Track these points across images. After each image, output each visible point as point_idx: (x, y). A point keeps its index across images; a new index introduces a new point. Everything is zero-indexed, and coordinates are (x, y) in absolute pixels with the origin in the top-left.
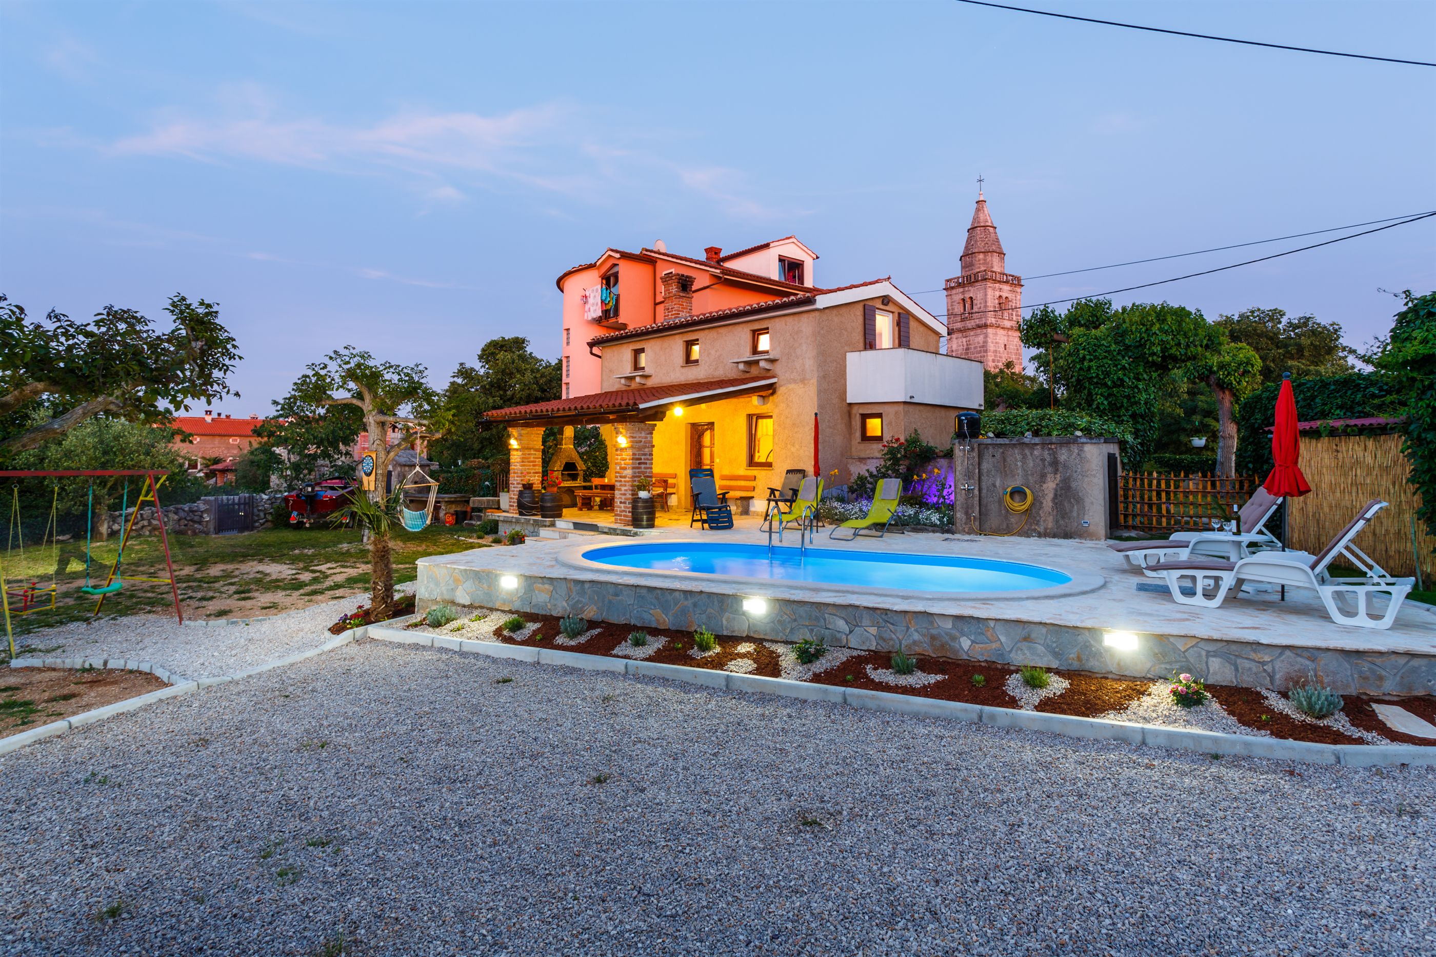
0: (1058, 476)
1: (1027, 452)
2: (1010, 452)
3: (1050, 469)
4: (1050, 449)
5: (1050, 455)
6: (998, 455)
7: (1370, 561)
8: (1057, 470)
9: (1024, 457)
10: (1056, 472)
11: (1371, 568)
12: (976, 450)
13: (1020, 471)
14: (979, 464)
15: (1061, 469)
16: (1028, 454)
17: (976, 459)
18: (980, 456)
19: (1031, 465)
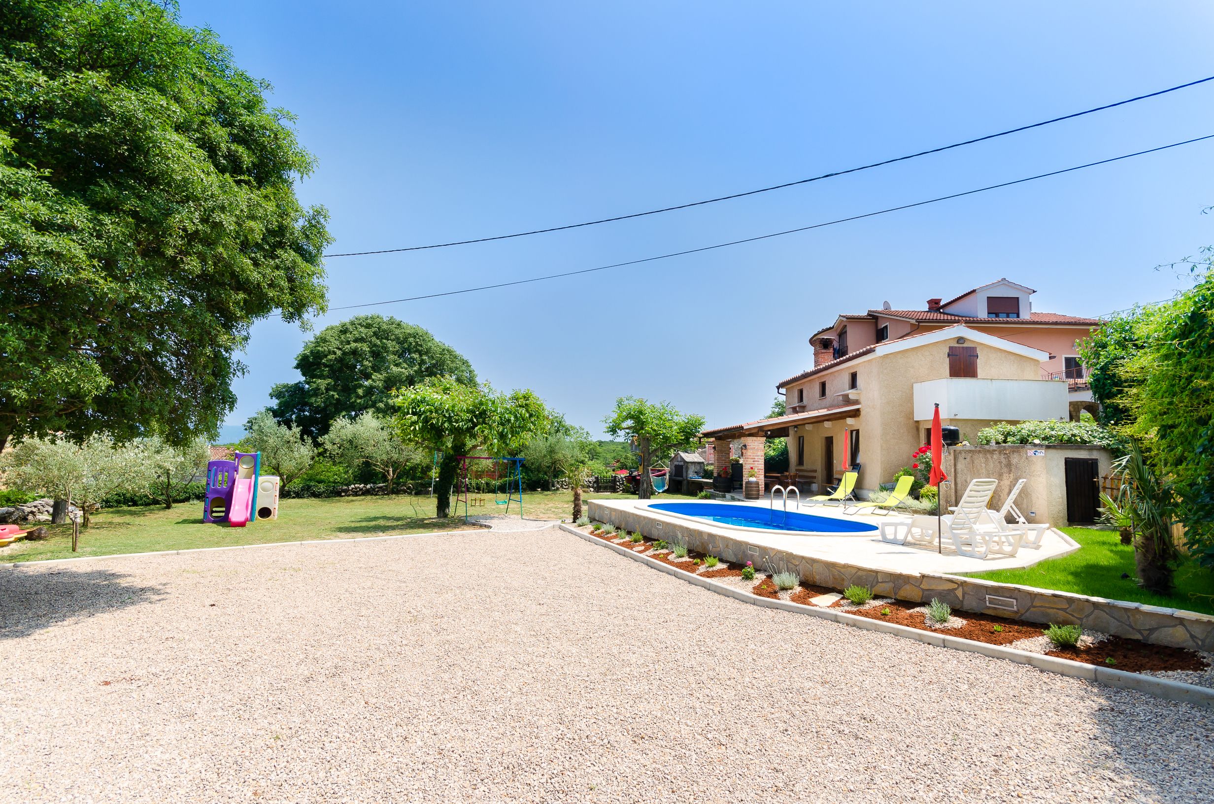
0: (1011, 475)
1: (989, 456)
2: (976, 456)
3: (1005, 470)
4: (1005, 454)
5: (1005, 458)
6: (968, 459)
7: (1020, 514)
8: (1011, 470)
9: (987, 459)
10: (1010, 472)
11: (1019, 517)
12: (952, 454)
13: (984, 471)
14: (955, 465)
15: (1013, 470)
16: (989, 457)
17: (953, 461)
18: (955, 459)
19: (992, 466)
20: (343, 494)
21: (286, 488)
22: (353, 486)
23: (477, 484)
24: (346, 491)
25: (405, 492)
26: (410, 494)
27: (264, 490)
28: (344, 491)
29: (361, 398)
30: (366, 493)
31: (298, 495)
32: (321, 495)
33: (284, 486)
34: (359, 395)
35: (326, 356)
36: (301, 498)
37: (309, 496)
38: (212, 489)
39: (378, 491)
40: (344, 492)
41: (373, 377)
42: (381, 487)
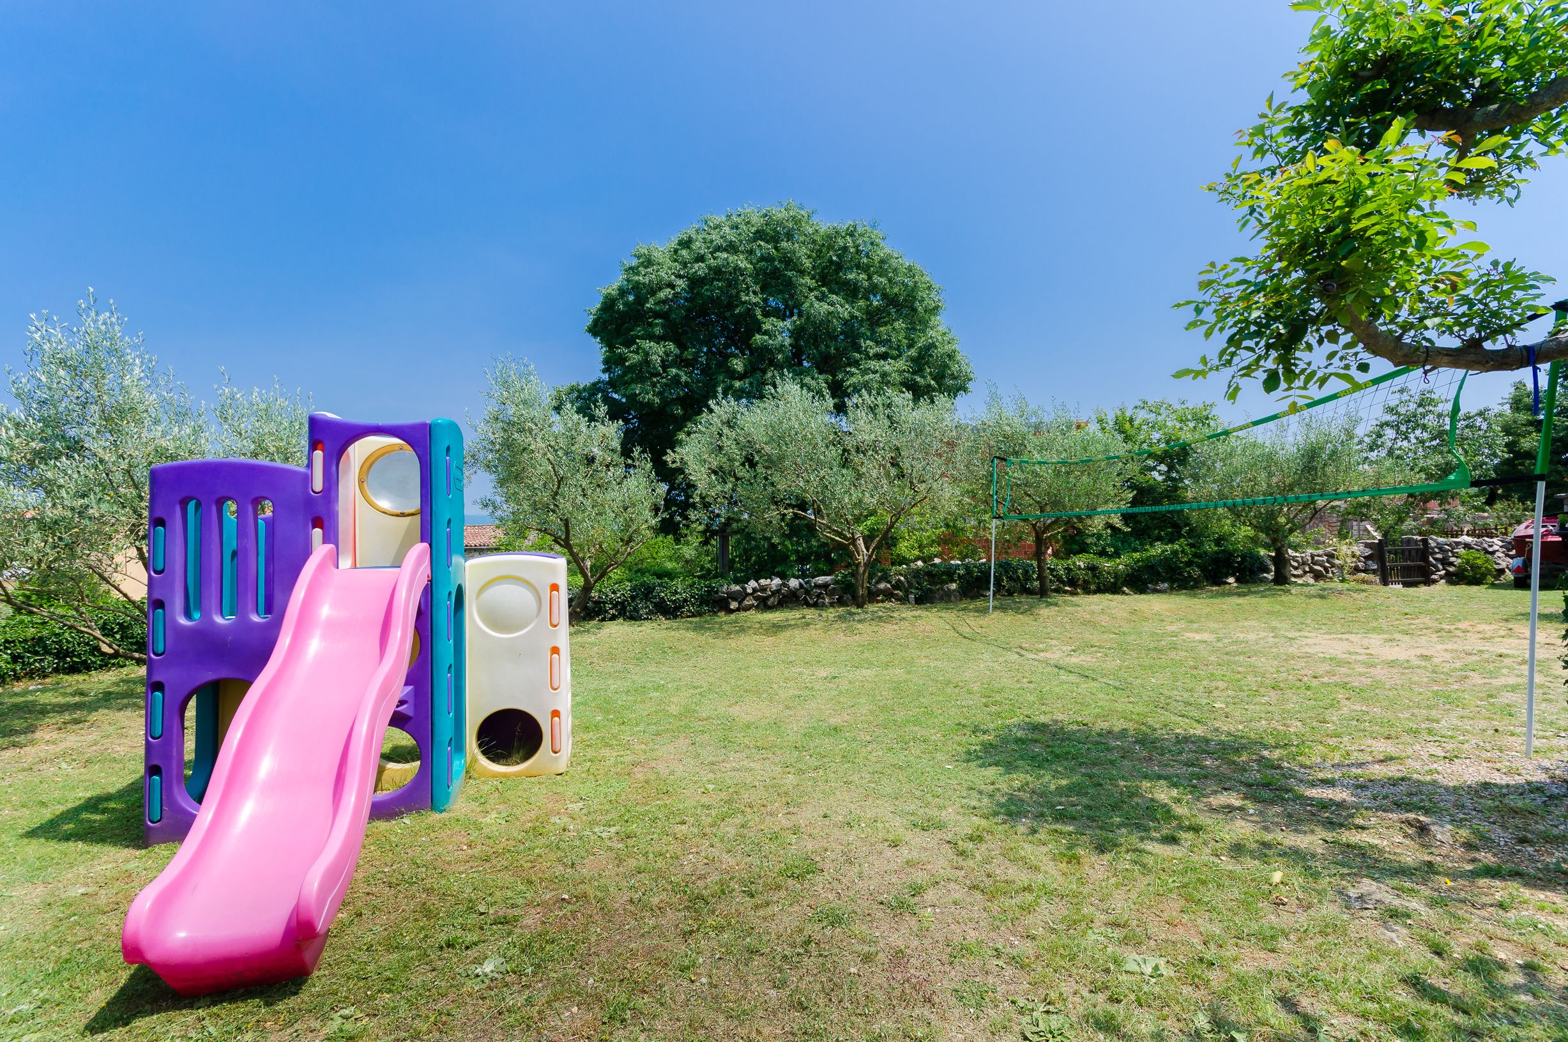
20: (734, 605)
21: (594, 594)
22: (753, 584)
23: (1068, 570)
24: (741, 597)
25: (889, 595)
26: (903, 600)
27: (497, 621)
28: (733, 596)
29: (741, 377)
30: (788, 600)
31: (626, 611)
32: (678, 608)
33: (587, 588)
34: (735, 371)
35: (653, 292)
36: (632, 618)
37: (651, 612)
38: (181, 631)
39: (819, 596)
40: (735, 599)
41: (765, 327)
42: (825, 586)
